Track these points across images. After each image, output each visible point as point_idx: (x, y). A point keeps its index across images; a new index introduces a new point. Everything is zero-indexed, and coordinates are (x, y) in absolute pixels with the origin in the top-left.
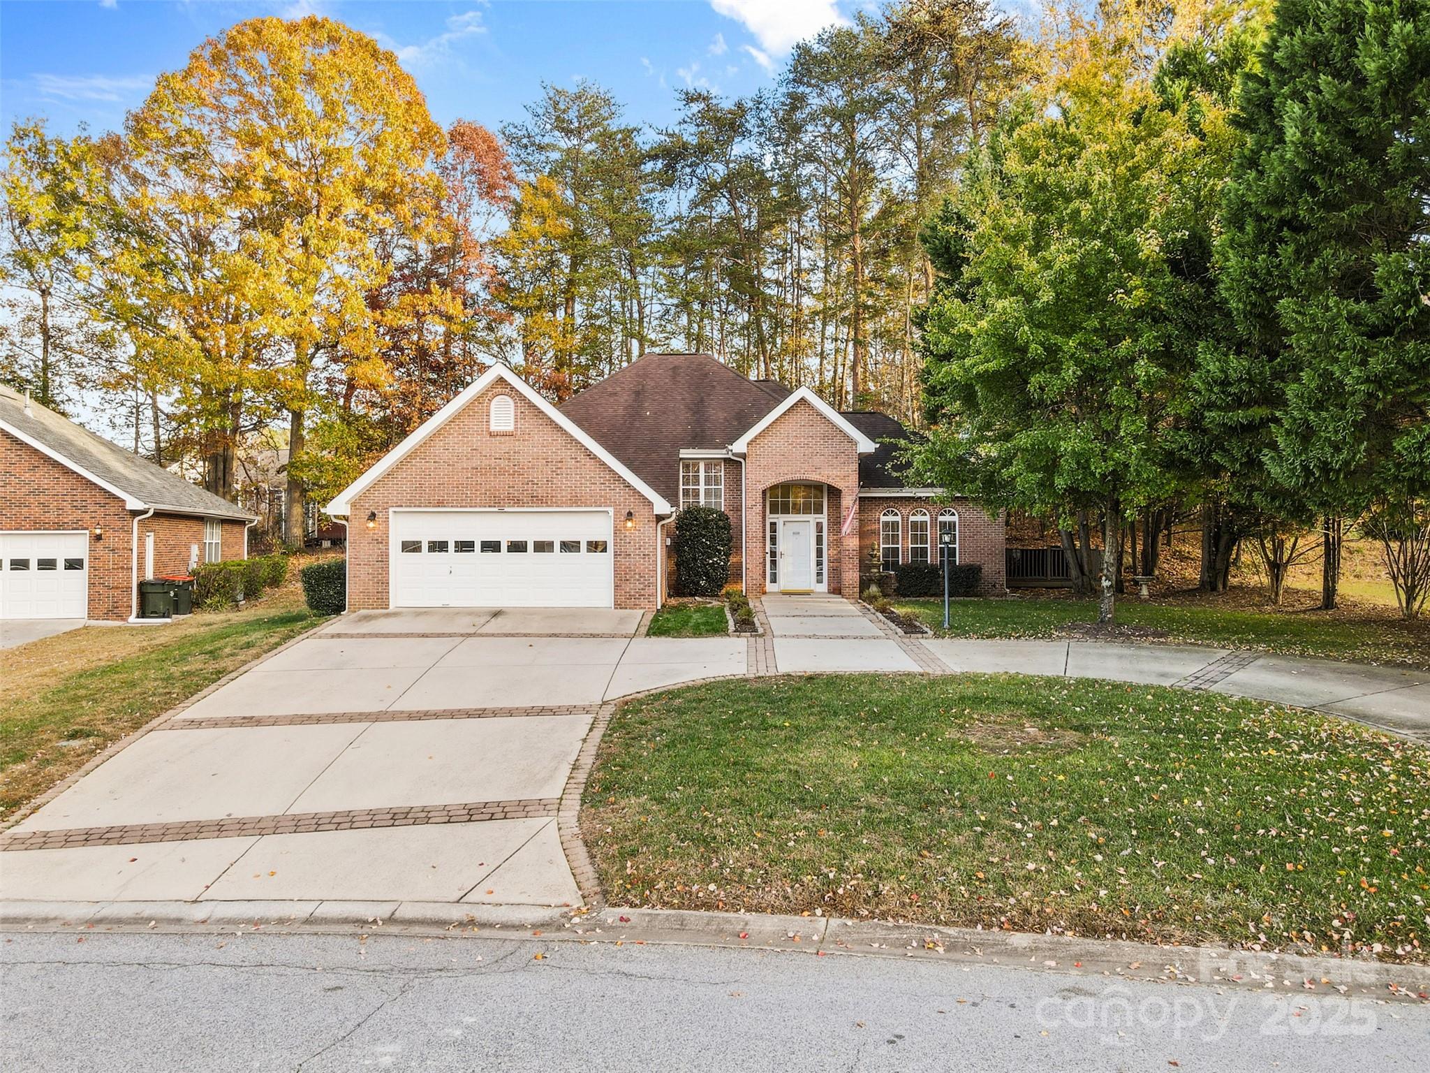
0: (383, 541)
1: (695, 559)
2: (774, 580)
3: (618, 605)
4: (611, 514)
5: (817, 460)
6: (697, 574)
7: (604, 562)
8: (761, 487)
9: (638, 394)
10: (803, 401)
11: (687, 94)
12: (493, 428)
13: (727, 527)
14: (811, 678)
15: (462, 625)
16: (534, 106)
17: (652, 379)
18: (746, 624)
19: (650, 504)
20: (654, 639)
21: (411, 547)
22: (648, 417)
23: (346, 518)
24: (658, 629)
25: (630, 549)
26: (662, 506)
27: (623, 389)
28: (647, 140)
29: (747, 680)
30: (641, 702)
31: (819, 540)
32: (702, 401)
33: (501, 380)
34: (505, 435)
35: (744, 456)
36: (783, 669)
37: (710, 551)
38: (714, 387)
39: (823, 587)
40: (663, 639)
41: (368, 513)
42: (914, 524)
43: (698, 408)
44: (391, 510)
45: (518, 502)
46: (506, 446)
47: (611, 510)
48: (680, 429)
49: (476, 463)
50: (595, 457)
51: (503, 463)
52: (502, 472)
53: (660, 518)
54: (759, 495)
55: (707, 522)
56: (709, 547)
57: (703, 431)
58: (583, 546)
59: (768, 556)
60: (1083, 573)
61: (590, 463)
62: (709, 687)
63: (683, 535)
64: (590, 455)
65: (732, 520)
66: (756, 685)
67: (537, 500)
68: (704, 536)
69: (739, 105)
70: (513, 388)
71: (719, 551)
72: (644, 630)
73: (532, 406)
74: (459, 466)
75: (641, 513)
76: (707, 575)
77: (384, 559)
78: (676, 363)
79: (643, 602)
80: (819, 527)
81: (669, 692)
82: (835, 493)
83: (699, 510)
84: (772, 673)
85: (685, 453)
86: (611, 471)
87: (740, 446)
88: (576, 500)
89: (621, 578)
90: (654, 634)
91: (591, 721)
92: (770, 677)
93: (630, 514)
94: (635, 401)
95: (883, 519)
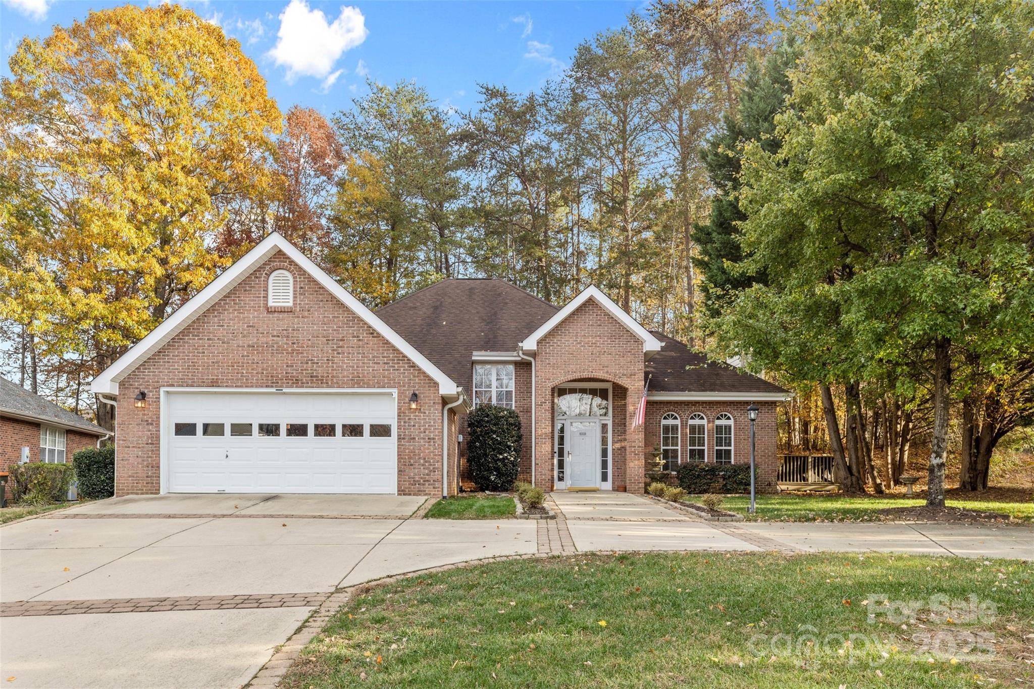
0: (155, 422)
1: (486, 455)
2: (561, 479)
3: (402, 492)
4: (395, 395)
5: (605, 359)
6: (489, 470)
7: (389, 446)
8: (550, 385)
9: (437, 308)
10: (591, 301)
11: (487, 89)
12: (271, 303)
13: (518, 426)
14: (623, 558)
15: (226, 507)
16: (361, 100)
17: (450, 297)
18: (534, 507)
19: (436, 385)
20: (431, 520)
21: (185, 429)
22: (444, 326)
23: (113, 398)
24: (439, 512)
25: (414, 432)
26: (448, 387)
27: (422, 304)
28: (454, 124)
29: (537, 560)
30: (385, 588)
31: (604, 441)
32: (495, 314)
33: (279, 254)
34: (282, 311)
35: (534, 355)
36: (584, 547)
37: (502, 447)
38: (506, 303)
39: (608, 485)
40: (442, 520)
41: (137, 392)
42: (693, 428)
43: (491, 320)
44: (162, 390)
45: (297, 382)
46: (286, 322)
47: (395, 392)
48: (473, 335)
49: (252, 340)
50: (379, 335)
51: (281, 341)
52: (280, 350)
53: (445, 401)
54: (549, 392)
55: (497, 418)
56: (500, 443)
57: (495, 337)
58: (367, 430)
59: (556, 455)
60: (851, 474)
61: (372, 342)
62: (485, 568)
63: (475, 432)
64: (373, 333)
65: (523, 420)
66: (549, 566)
67: (317, 380)
68: (494, 432)
69: (531, 98)
70: (292, 262)
71: (509, 447)
72: (422, 512)
73: (312, 280)
74: (234, 344)
75: (427, 395)
76: (497, 469)
77: (154, 442)
78: (473, 285)
79: (428, 488)
80: (604, 426)
81: (430, 576)
82: (620, 392)
83: (490, 407)
84: (569, 551)
85: (477, 356)
86: (395, 350)
87: (530, 343)
88: (357, 381)
89: (405, 463)
90: (433, 516)
91: (306, 615)
92: (568, 557)
93: (415, 395)
94: (433, 313)
95: (664, 422)
